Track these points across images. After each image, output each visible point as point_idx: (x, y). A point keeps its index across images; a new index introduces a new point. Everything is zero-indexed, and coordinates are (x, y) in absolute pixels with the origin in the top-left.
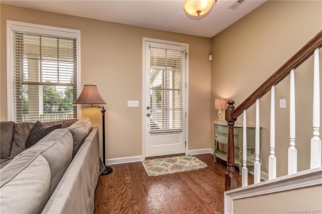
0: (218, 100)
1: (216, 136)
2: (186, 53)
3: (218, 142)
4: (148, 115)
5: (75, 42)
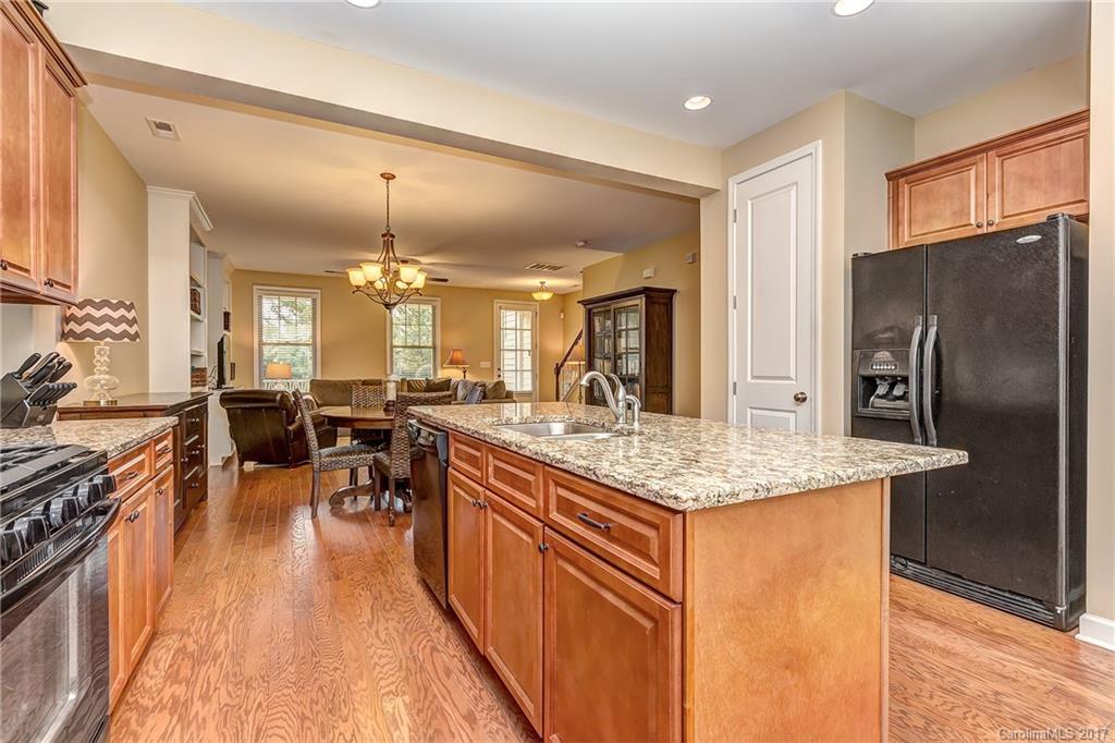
4: (499, 376)
5: (434, 308)
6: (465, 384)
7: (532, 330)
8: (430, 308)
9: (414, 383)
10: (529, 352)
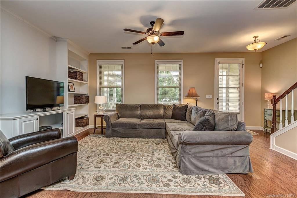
0: (267, 94)
1: (265, 116)
2: (243, 65)
3: (267, 120)
4: (218, 103)
5: (180, 66)
6: (197, 110)
7: (239, 75)
8: (178, 65)
9: (167, 107)
10: (237, 89)
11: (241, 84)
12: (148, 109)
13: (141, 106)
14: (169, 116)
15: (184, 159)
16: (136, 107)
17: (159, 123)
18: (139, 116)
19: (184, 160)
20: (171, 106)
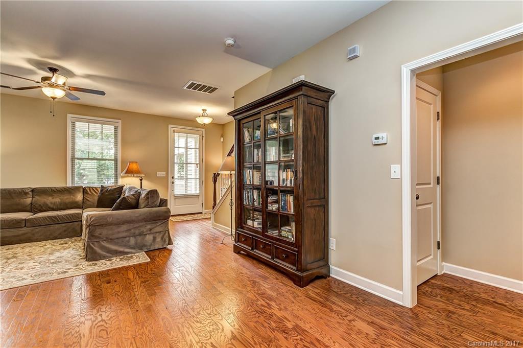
2: (202, 136)
4: (173, 183)
5: (116, 128)
7: (199, 149)
8: (112, 127)
9: (90, 190)
10: (196, 165)
11: (201, 160)
12: (51, 195)
13: (33, 190)
14: (93, 203)
15: (93, 244)
16: (23, 193)
17: (70, 214)
18: (29, 208)
19: (92, 246)
20: (96, 189)
